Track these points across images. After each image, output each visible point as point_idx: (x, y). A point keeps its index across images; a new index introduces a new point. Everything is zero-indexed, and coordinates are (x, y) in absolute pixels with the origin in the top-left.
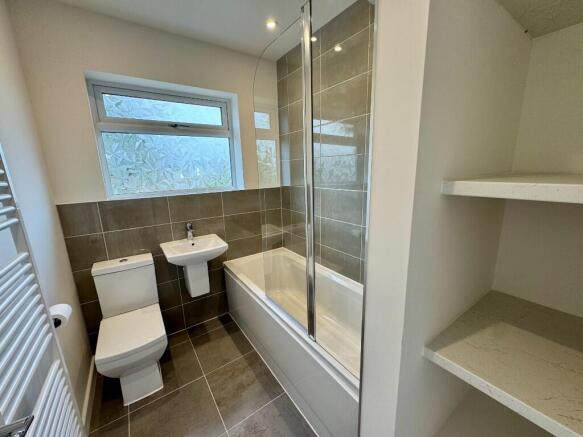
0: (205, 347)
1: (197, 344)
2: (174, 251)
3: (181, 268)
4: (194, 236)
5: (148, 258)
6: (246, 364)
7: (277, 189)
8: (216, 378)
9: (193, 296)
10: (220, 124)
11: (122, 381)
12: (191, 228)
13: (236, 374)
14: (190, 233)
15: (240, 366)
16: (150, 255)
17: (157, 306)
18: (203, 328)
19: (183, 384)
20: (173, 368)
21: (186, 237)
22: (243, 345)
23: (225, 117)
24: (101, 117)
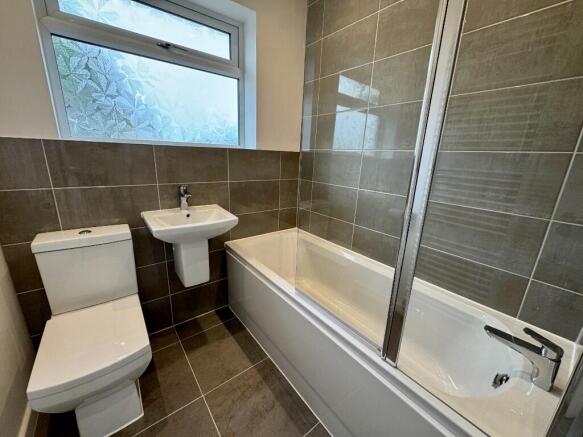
0: (200, 353)
1: (190, 348)
2: (161, 222)
3: (170, 246)
4: (190, 205)
5: (124, 231)
6: (259, 378)
7: (296, 155)
8: (220, 399)
9: (187, 285)
10: (228, 58)
11: (78, 414)
12: (186, 192)
13: (248, 394)
14: (184, 200)
15: (251, 381)
16: (126, 226)
17: (136, 298)
18: (196, 324)
19: (172, 409)
20: (157, 384)
21: (179, 205)
22: (251, 349)
23: (235, 48)
24: (50, 10)
